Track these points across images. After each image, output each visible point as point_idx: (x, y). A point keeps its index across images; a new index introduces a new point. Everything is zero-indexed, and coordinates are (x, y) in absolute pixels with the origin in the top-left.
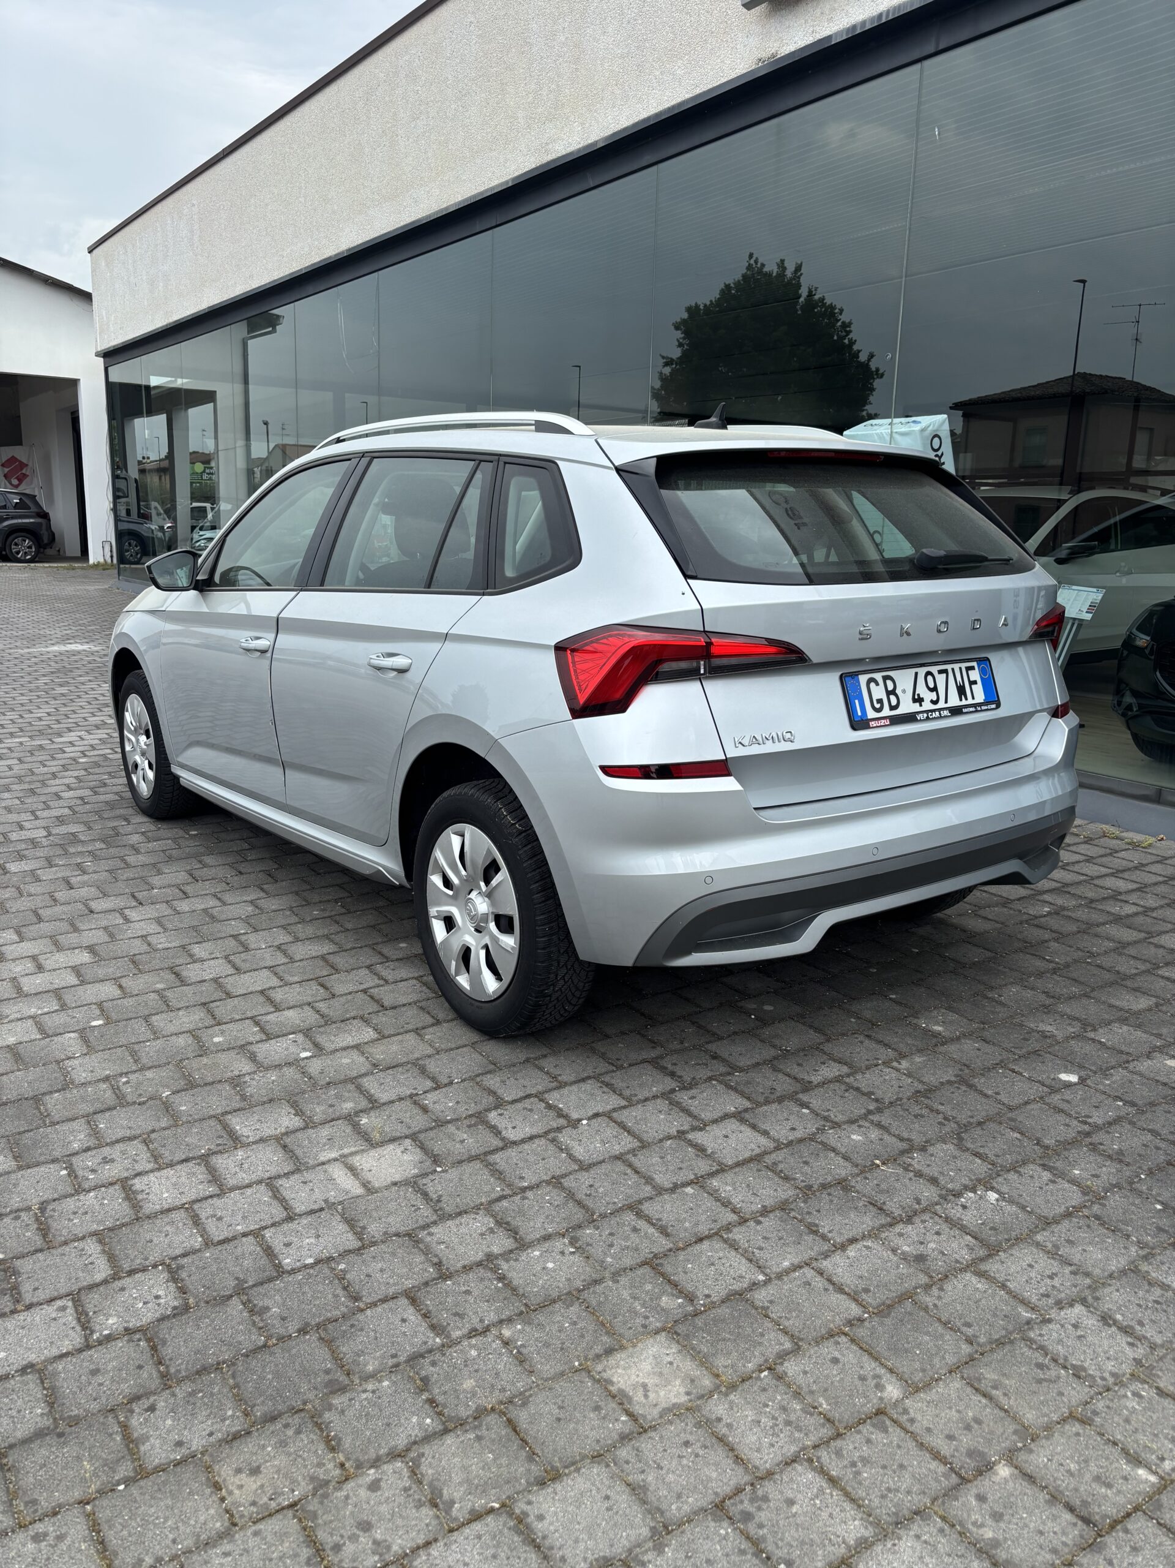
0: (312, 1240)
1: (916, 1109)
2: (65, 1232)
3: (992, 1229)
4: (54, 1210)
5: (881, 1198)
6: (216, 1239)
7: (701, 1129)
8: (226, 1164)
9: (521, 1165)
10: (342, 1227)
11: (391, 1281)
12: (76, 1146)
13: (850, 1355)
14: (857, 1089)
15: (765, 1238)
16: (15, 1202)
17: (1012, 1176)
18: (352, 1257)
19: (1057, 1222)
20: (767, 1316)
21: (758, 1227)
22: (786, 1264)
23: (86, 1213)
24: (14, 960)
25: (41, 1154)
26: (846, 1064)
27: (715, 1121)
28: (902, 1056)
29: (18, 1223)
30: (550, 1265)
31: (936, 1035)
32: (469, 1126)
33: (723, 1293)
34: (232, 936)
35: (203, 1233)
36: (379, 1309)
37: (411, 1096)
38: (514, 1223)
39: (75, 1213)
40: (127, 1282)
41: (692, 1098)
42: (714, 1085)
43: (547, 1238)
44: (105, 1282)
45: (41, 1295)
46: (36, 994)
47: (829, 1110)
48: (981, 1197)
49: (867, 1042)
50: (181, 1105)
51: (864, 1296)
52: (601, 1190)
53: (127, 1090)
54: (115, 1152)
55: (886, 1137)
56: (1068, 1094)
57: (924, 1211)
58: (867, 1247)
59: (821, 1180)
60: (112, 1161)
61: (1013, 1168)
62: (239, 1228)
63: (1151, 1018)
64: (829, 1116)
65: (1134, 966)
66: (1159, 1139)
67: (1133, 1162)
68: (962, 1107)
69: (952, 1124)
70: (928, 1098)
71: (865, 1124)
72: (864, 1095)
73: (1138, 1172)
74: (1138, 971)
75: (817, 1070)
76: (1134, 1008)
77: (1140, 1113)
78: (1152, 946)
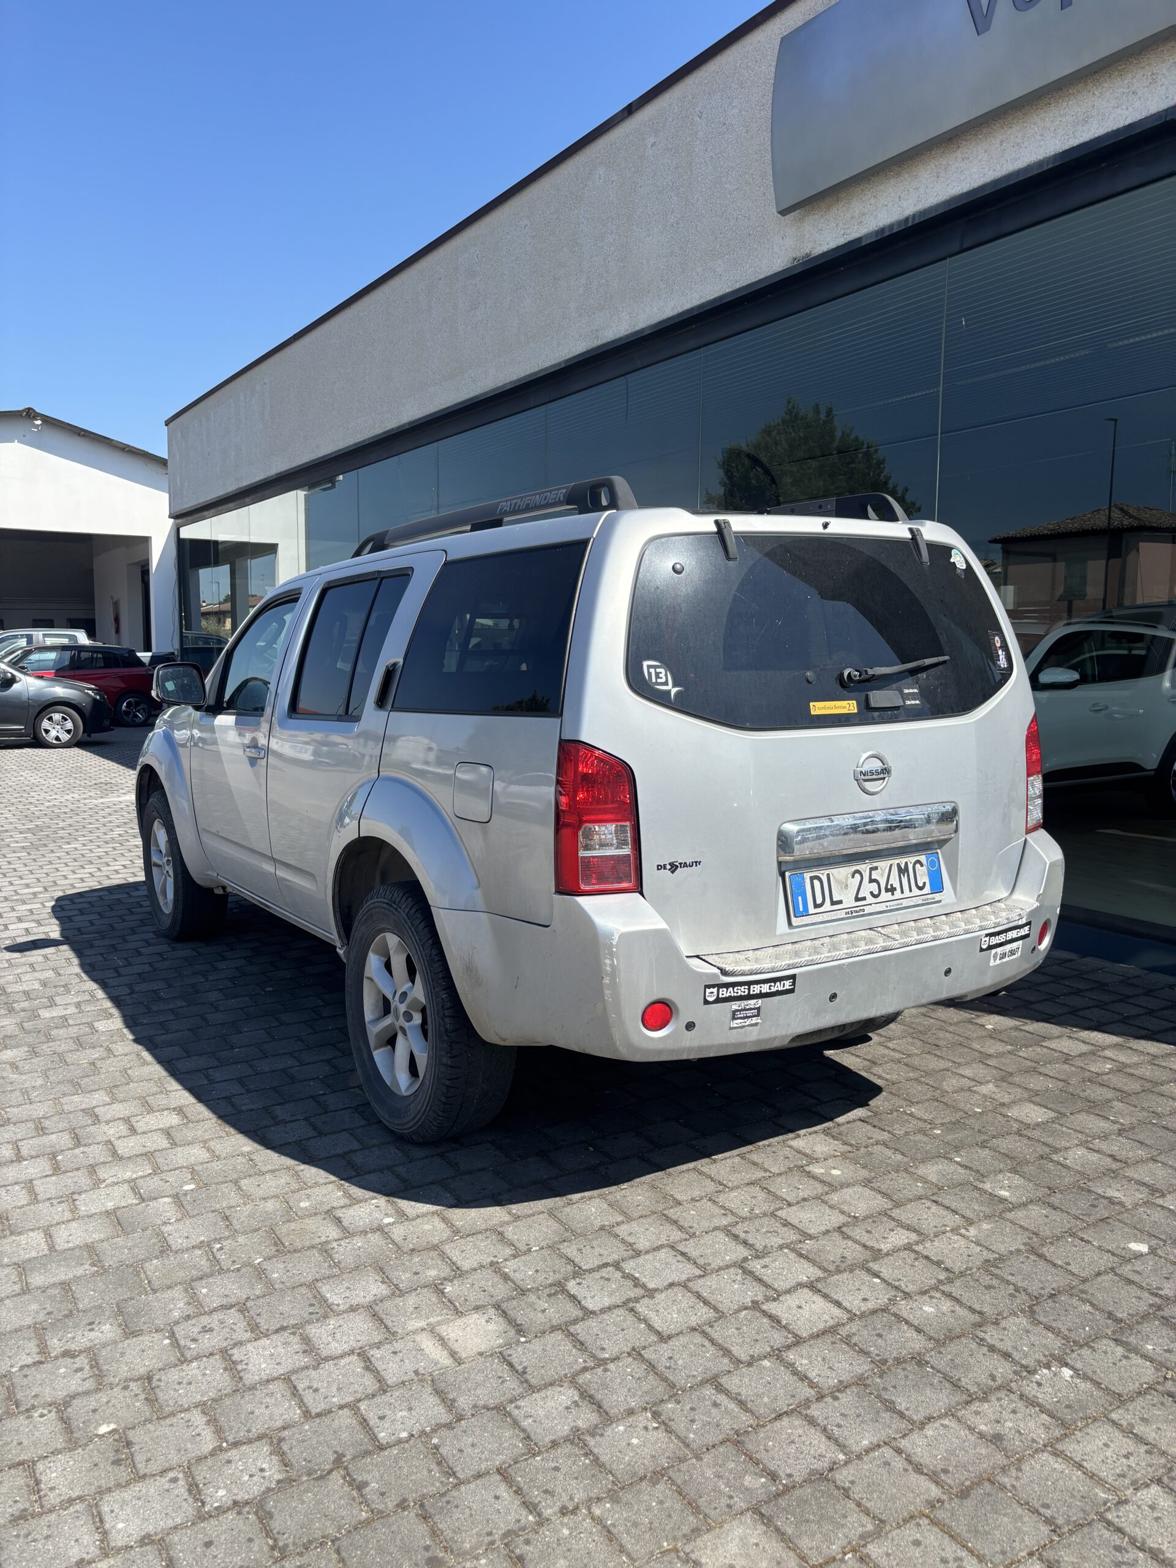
0: (404, 1413)
1: (986, 1280)
2: (171, 1403)
3: (1068, 1407)
4: (160, 1380)
5: (956, 1374)
6: (314, 1411)
7: (774, 1300)
8: (319, 1333)
9: (601, 1336)
10: (433, 1400)
11: (483, 1457)
12: (176, 1314)
13: (932, 1537)
14: (927, 1258)
15: (843, 1415)
16: (124, 1371)
17: (1085, 1352)
18: (444, 1432)
19: (1132, 1400)
20: (848, 1497)
21: (836, 1404)
22: (865, 1442)
23: (190, 1383)
24: (107, 1122)
25: (144, 1323)
26: (915, 1231)
27: (788, 1292)
28: (970, 1222)
29: (127, 1393)
30: (635, 1441)
31: (1002, 1200)
32: (549, 1295)
33: (804, 1474)
34: (311, 1097)
35: (301, 1403)
36: (472, 1486)
37: (492, 1264)
38: (599, 1397)
39: (180, 1383)
40: (233, 1454)
41: (765, 1267)
42: (786, 1253)
43: (631, 1412)
44: (213, 1453)
45: (154, 1467)
46: (129, 1158)
47: (899, 1280)
48: (1055, 1375)
49: (934, 1208)
50: (273, 1272)
51: (943, 1476)
52: (680, 1362)
53: (221, 1256)
54: (213, 1320)
55: (957, 1308)
56: (1138, 1265)
57: (998, 1388)
58: (945, 1426)
59: (895, 1354)
60: (211, 1330)
61: (1087, 1344)
62: (335, 1400)
64: (900, 1286)
68: (1032, 1278)
69: (1023, 1297)
70: (998, 1267)
71: (936, 1294)
72: (934, 1263)
75: (886, 1238)
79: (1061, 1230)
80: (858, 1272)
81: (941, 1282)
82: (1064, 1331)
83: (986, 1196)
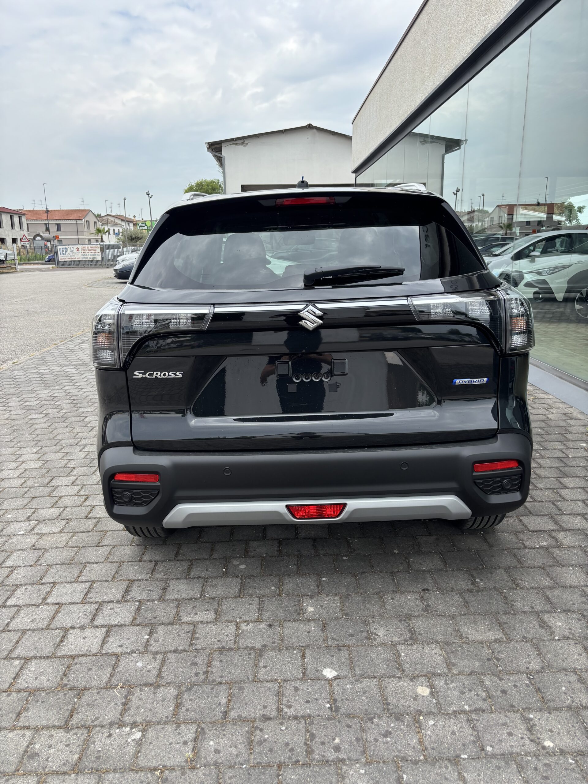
1: (201, 660)
5: (82, 709)
7: (82, 629)
14: (195, 633)
17: (170, 728)
19: (138, 771)
26: (218, 615)
27: (96, 627)
28: (258, 620)
31: (301, 613)
47: (157, 641)
48: (129, 734)
49: (254, 605)
55: (154, 670)
56: (306, 685)
57: (87, 727)
59: (77, 684)
61: (181, 723)
63: (471, 650)
64: (151, 645)
65: (533, 605)
66: (306, 744)
67: (258, 753)
68: (227, 668)
69: (202, 677)
70: (221, 654)
71: (159, 657)
72: (192, 638)
73: (248, 761)
74: (531, 610)
75: (196, 614)
76: (472, 638)
77: (329, 719)
78: (580, 593)
79: (301, 644)
80: (146, 629)
81: (175, 651)
82: (184, 709)
83: (297, 607)
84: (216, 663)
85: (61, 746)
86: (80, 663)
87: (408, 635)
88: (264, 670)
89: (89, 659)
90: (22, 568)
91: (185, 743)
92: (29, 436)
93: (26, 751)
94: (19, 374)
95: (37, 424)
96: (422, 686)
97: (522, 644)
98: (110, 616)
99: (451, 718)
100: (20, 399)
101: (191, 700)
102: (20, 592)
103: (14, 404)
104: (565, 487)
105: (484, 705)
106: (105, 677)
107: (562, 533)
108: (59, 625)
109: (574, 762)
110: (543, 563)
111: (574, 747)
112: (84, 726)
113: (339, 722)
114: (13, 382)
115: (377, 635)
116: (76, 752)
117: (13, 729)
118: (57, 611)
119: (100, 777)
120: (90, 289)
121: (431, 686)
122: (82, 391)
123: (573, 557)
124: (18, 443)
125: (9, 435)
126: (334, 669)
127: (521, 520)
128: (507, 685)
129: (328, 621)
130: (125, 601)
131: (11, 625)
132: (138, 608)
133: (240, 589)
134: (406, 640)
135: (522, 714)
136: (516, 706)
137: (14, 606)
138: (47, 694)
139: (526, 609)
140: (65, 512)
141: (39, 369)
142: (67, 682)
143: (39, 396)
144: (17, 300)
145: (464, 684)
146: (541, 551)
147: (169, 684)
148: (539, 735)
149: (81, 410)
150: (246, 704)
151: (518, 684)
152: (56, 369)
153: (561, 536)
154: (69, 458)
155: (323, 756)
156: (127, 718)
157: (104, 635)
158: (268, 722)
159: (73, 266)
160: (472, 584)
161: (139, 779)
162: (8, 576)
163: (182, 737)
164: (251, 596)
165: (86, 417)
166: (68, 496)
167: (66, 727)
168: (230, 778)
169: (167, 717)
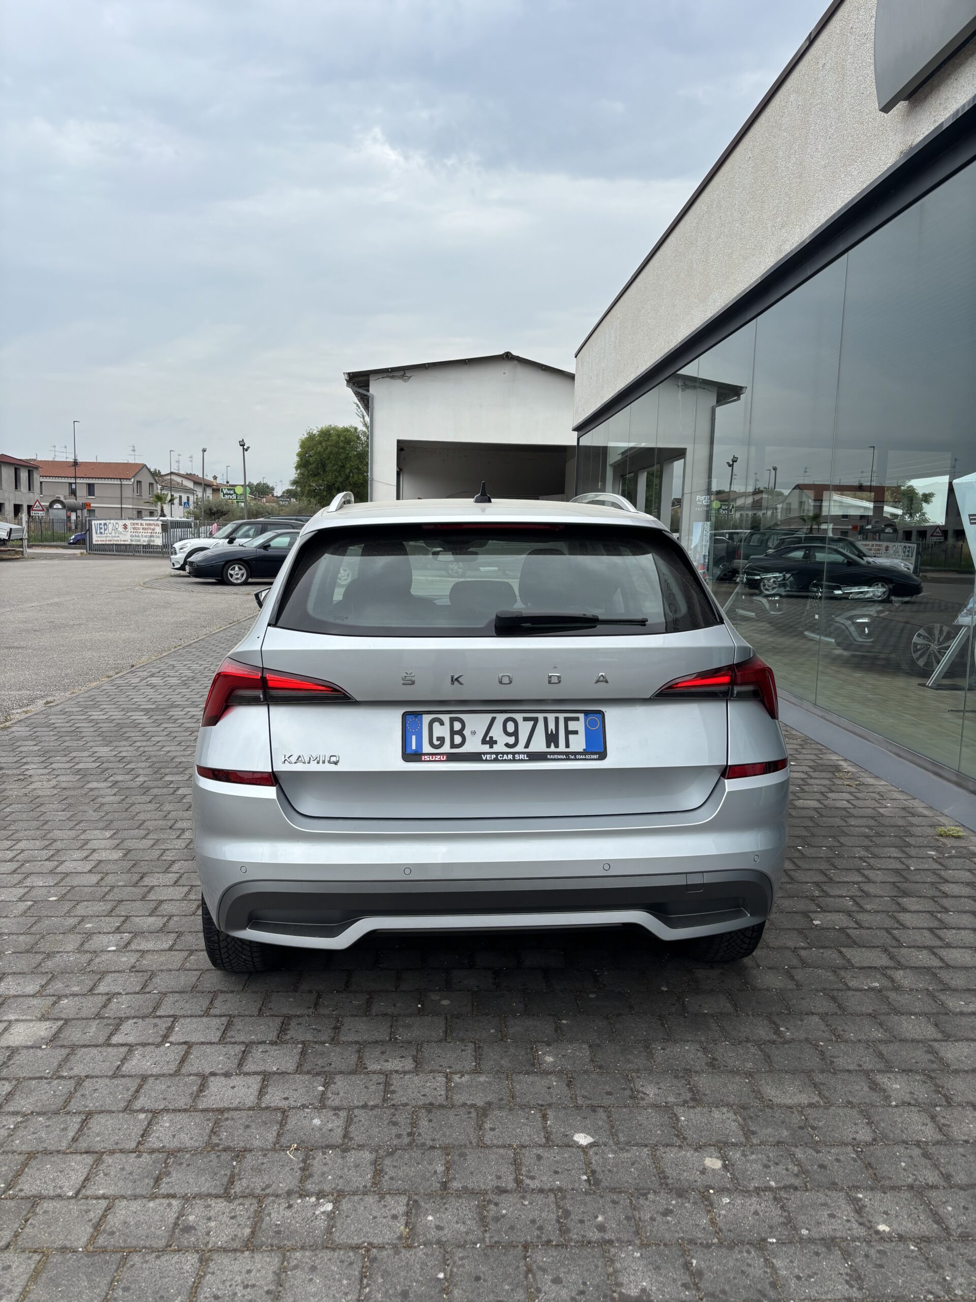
1: (403, 1118)
3: (278, 1232)
5: (245, 1174)
7: (227, 1076)
9: (85, 1060)
13: (22, 1270)
14: (389, 1085)
15: (123, 1168)
17: (372, 1199)
19: (334, 1249)
20: (26, 1219)
21: (132, 1160)
26: (418, 1063)
27: (247, 1074)
28: (475, 1071)
31: (536, 1064)
33: (31, 1193)
37: (115, 994)
42: (295, 1048)
43: (13, 1113)
47: (337, 1094)
48: (316, 1205)
49: (468, 1052)
51: (104, 1236)
55: (338, 1130)
56: (552, 1153)
57: (256, 1197)
58: (169, 1205)
59: (232, 1144)
61: (385, 1194)
63: (777, 1115)
64: (329, 1098)
65: (861, 1063)
66: (558, 1221)
67: (495, 1230)
68: (440, 1130)
69: (406, 1140)
70: (429, 1112)
71: (343, 1114)
72: (386, 1091)
73: (482, 1240)
74: (857, 1068)
75: (388, 1061)
76: (776, 1101)
77: (586, 1193)
78: (925, 1049)
79: (540, 1102)
80: (319, 1078)
81: (365, 1107)
82: (387, 1177)
83: (530, 1056)
84: (424, 1123)
85: (225, 1219)
86: (233, 1119)
87: (689, 1095)
88: (492, 1133)
89: (244, 1113)
90: (124, 996)
91: (395, 1217)
92: (94, 814)
93: (176, 1224)
94: (59, 721)
95: (103, 796)
96: (711, 1157)
97: (846, 1110)
98: (264, 1060)
99: (752, 1196)
100: (68, 759)
101: (395, 1167)
102: (127, 1026)
103: (60, 765)
104: (905, 910)
105: (797, 1182)
106: (271, 1136)
107: (901, 972)
108: (194, 1070)
109: (916, 1249)
110: (874, 1010)
111: (917, 1232)
112: (252, 1195)
113: (602, 1197)
114: (52, 733)
115: (645, 1094)
116: (246, 1225)
117: (153, 1197)
118: (186, 1052)
119: (284, 1255)
120: (148, 591)
121: (724, 1158)
122: (164, 749)
123: (917, 1004)
124: (79, 823)
125: (63, 811)
126: (589, 1134)
127: (841, 952)
128: (828, 1158)
129: (575, 1075)
130: (282, 1042)
131: (124, 1069)
132: (302, 1052)
133: (446, 1031)
134: (685, 1102)
135: (847, 1193)
136: (839, 1184)
137: (122, 1045)
138: (193, 1155)
139: (851, 1067)
140: (172, 922)
141: (89, 713)
142: (218, 1141)
143: (97, 754)
144: (33, 604)
145: (768, 1157)
146: (872, 994)
147: (361, 1147)
148: (870, 1218)
149: (168, 778)
150: (472, 1173)
151: (842, 1158)
152: (117, 715)
153: (899, 975)
154: (163, 847)
155: (583, 1236)
156: (310, 1186)
157: (260, 1085)
158: (504, 1195)
159: (115, 553)
160: (775, 1033)
161: (338, 1258)
162: (105, 1006)
163: (390, 1210)
164: (462, 1040)
165: (178, 788)
166: (172, 900)
167: (227, 1196)
168: (461, 1259)
169: (365, 1187)
